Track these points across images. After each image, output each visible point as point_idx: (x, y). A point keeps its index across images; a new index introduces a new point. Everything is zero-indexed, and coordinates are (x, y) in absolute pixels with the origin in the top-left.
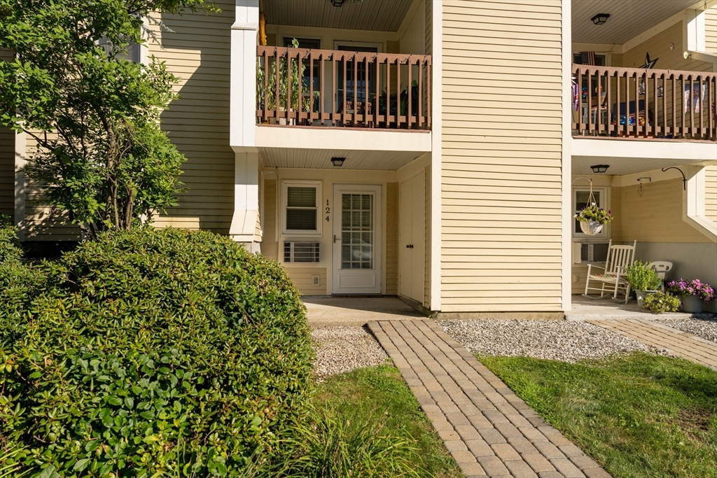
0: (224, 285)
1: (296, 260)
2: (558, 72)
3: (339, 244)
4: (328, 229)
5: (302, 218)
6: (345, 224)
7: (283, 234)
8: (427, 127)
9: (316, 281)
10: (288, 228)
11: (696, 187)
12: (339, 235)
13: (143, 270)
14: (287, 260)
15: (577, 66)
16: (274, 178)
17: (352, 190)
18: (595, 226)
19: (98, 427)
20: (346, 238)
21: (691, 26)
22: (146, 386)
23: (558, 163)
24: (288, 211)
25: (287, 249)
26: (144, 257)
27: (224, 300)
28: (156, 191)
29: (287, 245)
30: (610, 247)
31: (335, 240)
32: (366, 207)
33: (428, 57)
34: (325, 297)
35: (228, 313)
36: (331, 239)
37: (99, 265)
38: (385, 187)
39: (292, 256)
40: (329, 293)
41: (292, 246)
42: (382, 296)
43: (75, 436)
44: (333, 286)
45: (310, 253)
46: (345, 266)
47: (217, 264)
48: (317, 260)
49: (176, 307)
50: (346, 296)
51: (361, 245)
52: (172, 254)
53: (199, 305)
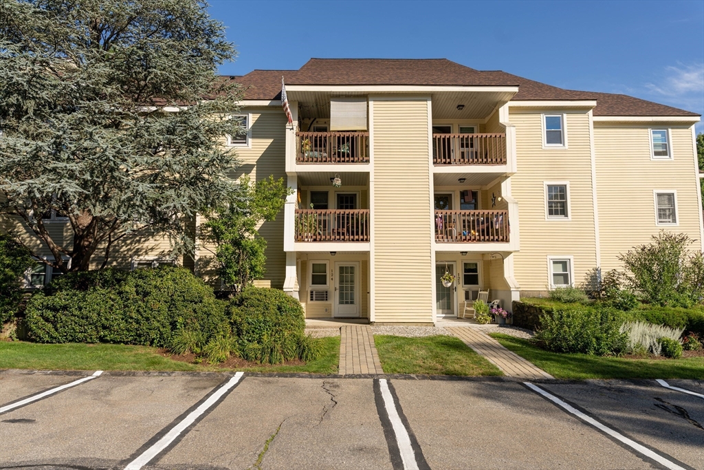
0: (279, 304)
1: (316, 300)
2: (428, 214)
3: (338, 291)
4: (333, 284)
5: (319, 279)
6: (341, 281)
7: (310, 287)
8: (367, 240)
9: (326, 310)
10: (313, 284)
11: (508, 262)
12: (338, 287)
13: (258, 300)
14: (312, 300)
15: (437, 210)
16: (306, 259)
17: (344, 264)
18: (447, 283)
19: (253, 332)
20: (341, 289)
21: (503, 185)
22: (262, 325)
23: (429, 254)
24: (313, 275)
25: (312, 295)
26: (258, 296)
27: (279, 308)
28: (256, 272)
29: (312, 292)
30: (480, 292)
31: (336, 290)
32: (352, 273)
33: (368, 210)
34: (331, 318)
35: (280, 312)
36: (334, 289)
37: (247, 299)
38: (361, 263)
39: (314, 298)
40: (333, 316)
41: (314, 293)
42: (360, 318)
43: (249, 333)
44: (334, 314)
45: (323, 296)
46: (341, 303)
47: (278, 299)
48: (327, 300)
49: (267, 309)
50: (342, 318)
51: (349, 292)
52: (265, 296)
53: (273, 309)
